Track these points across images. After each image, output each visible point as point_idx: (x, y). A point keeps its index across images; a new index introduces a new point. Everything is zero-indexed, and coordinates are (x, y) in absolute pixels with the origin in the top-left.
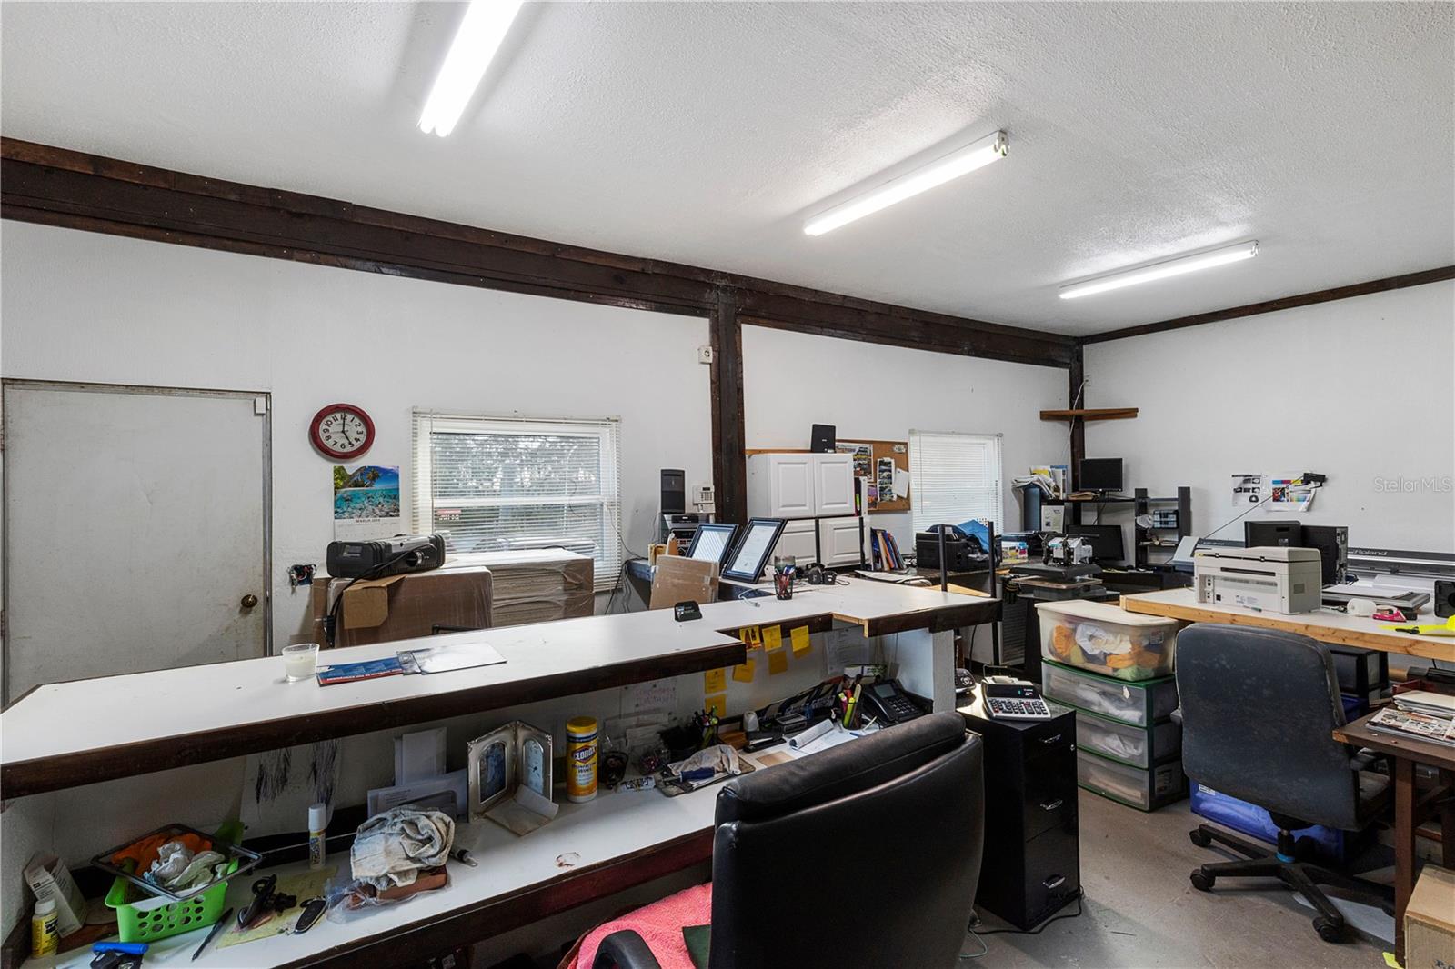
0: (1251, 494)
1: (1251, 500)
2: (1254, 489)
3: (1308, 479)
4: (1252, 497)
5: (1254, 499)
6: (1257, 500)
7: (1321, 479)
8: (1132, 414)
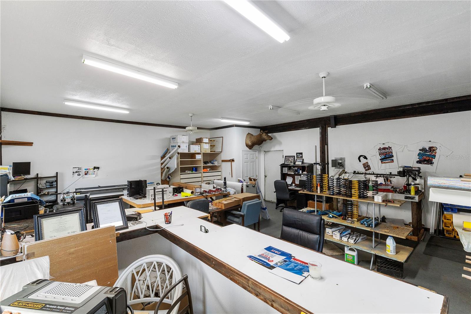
0: (78, 173)
1: (78, 175)
2: (79, 172)
3: (95, 168)
4: (78, 174)
5: (79, 175)
6: (80, 175)
7: (98, 168)
8: (31, 144)
